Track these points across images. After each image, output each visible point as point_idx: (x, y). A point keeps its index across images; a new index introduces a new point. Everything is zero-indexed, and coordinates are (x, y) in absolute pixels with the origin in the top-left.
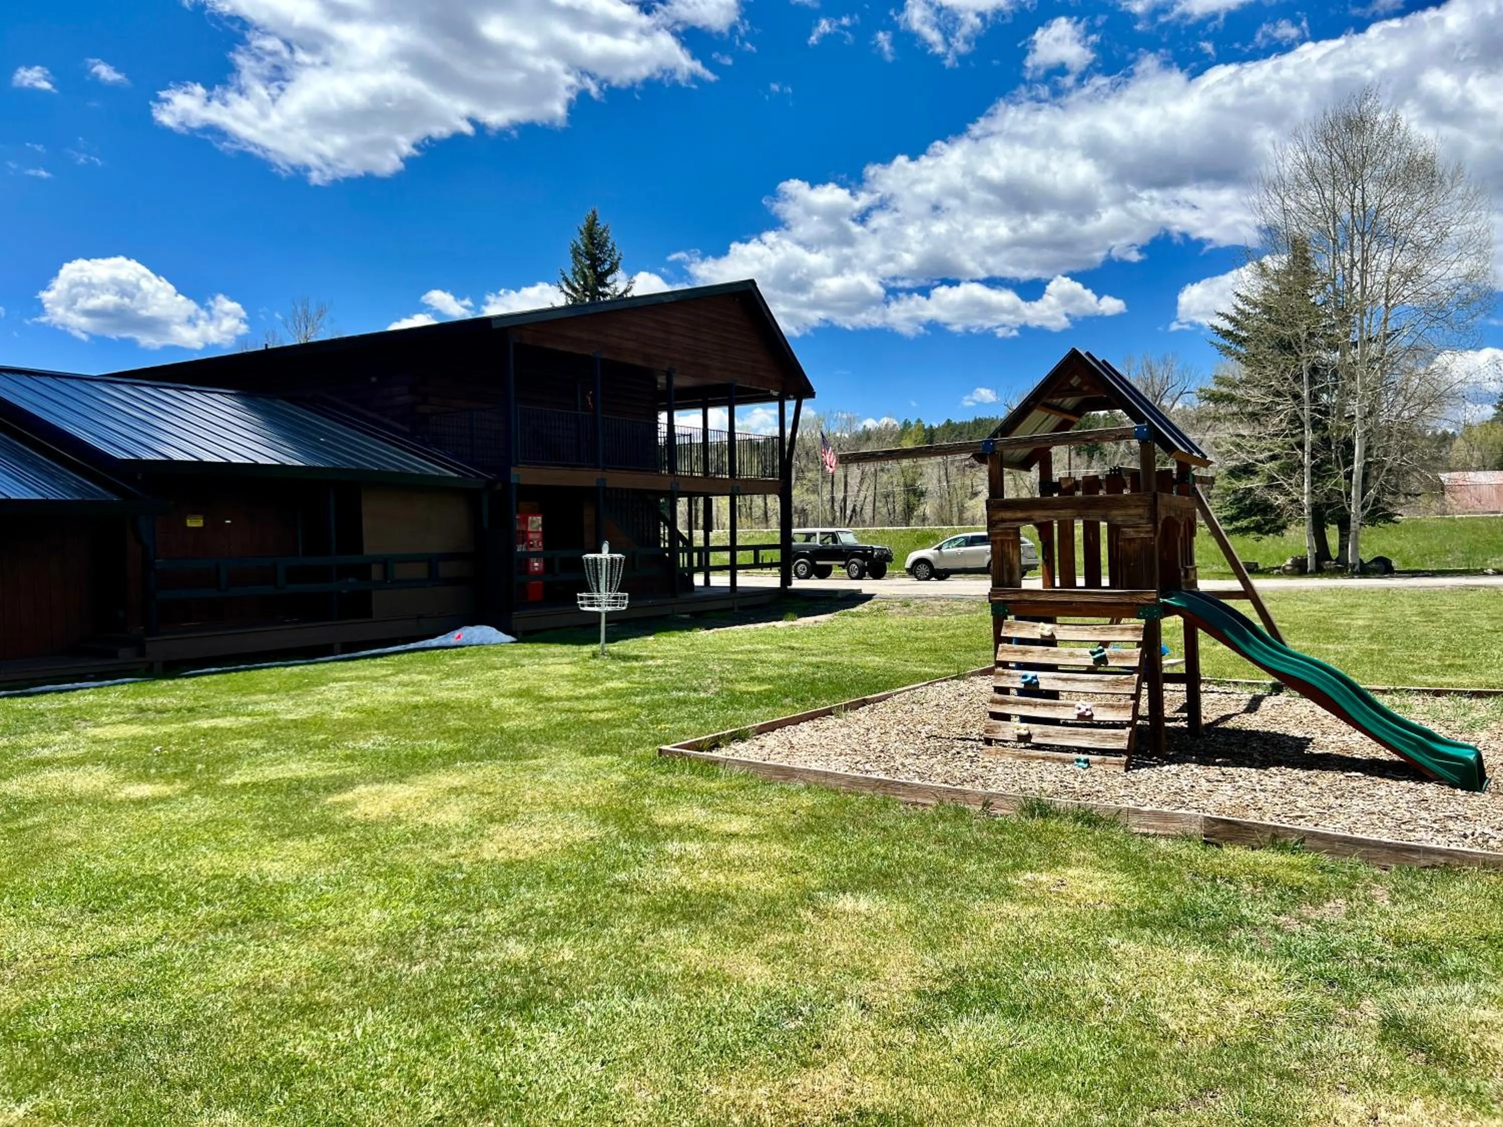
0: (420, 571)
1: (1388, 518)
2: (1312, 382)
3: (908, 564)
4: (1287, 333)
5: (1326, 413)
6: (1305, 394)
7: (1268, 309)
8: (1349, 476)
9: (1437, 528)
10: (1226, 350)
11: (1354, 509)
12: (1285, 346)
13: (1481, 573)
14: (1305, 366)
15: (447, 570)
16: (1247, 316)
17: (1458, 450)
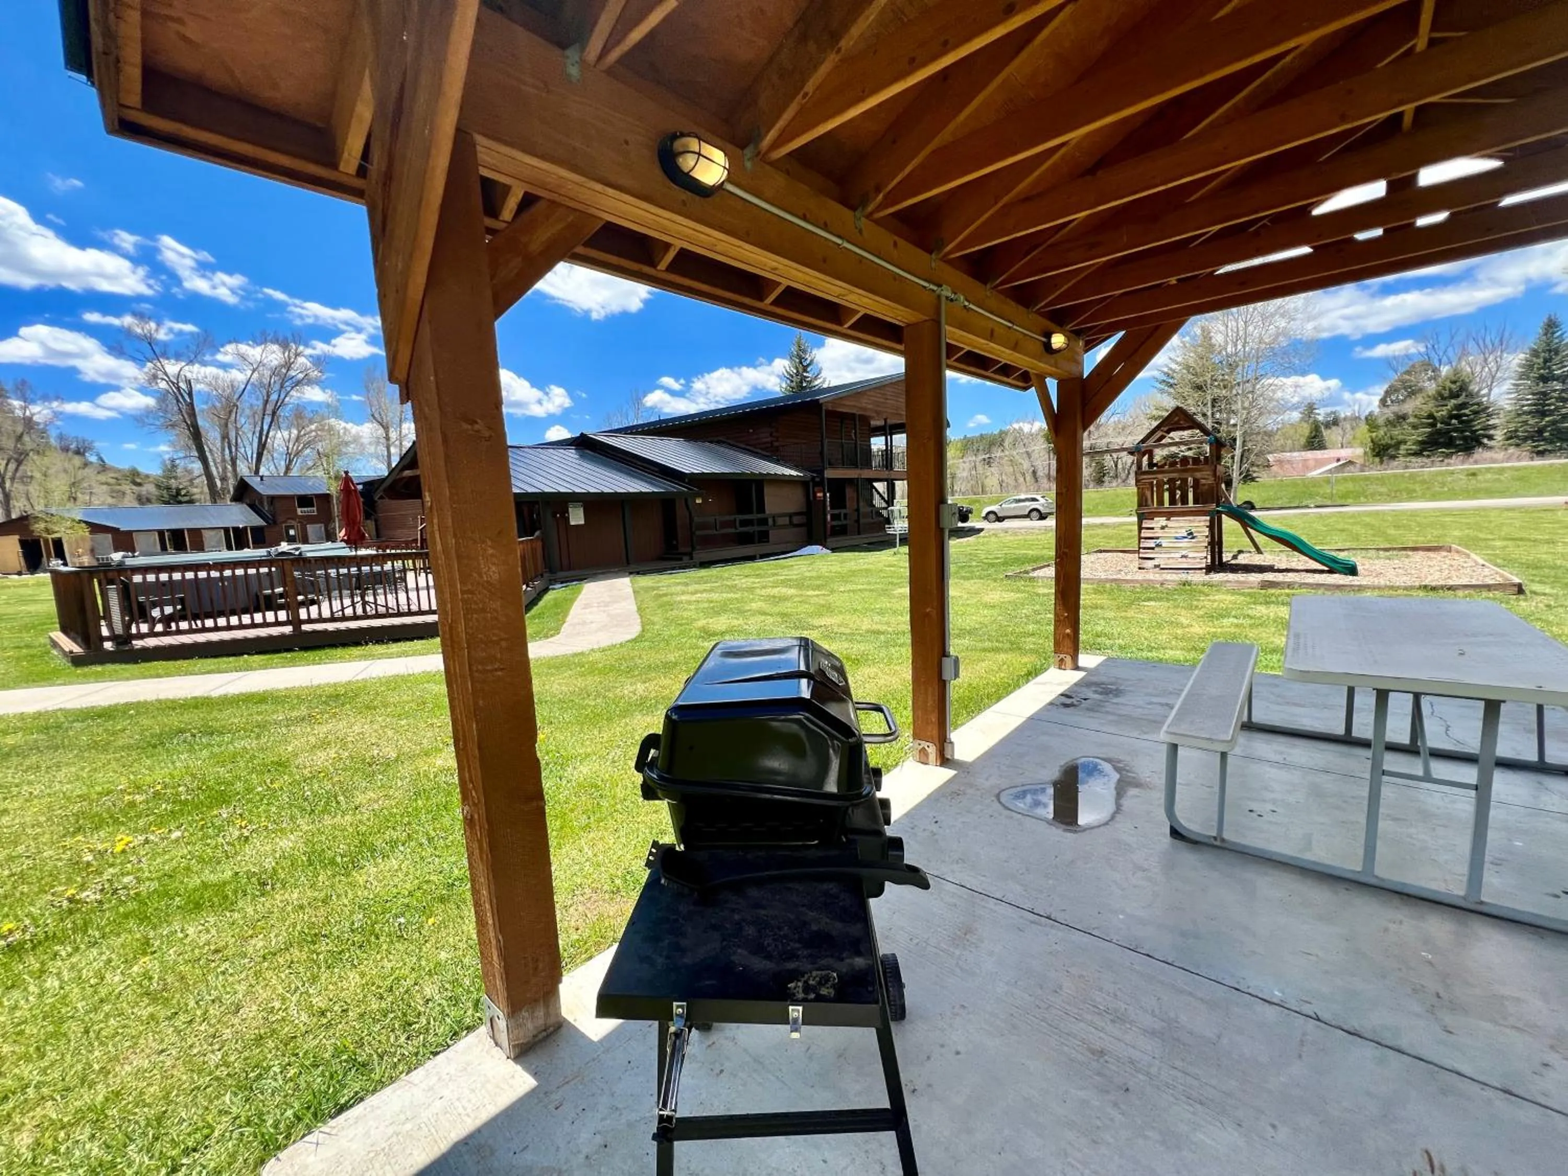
0: (786, 520)
1: (1253, 479)
2: (1213, 406)
3: (983, 514)
4: (1199, 381)
5: (1220, 424)
6: (1209, 414)
7: (1188, 367)
8: (1233, 457)
9: (1272, 486)
10: (1162, 391)
11: (1235, 475)
12: (1199, 388)
13: (1307, 507)
14: (1209, 398)
15: (796, 520)
16: (1174, 371)
17: (1278, 441)
